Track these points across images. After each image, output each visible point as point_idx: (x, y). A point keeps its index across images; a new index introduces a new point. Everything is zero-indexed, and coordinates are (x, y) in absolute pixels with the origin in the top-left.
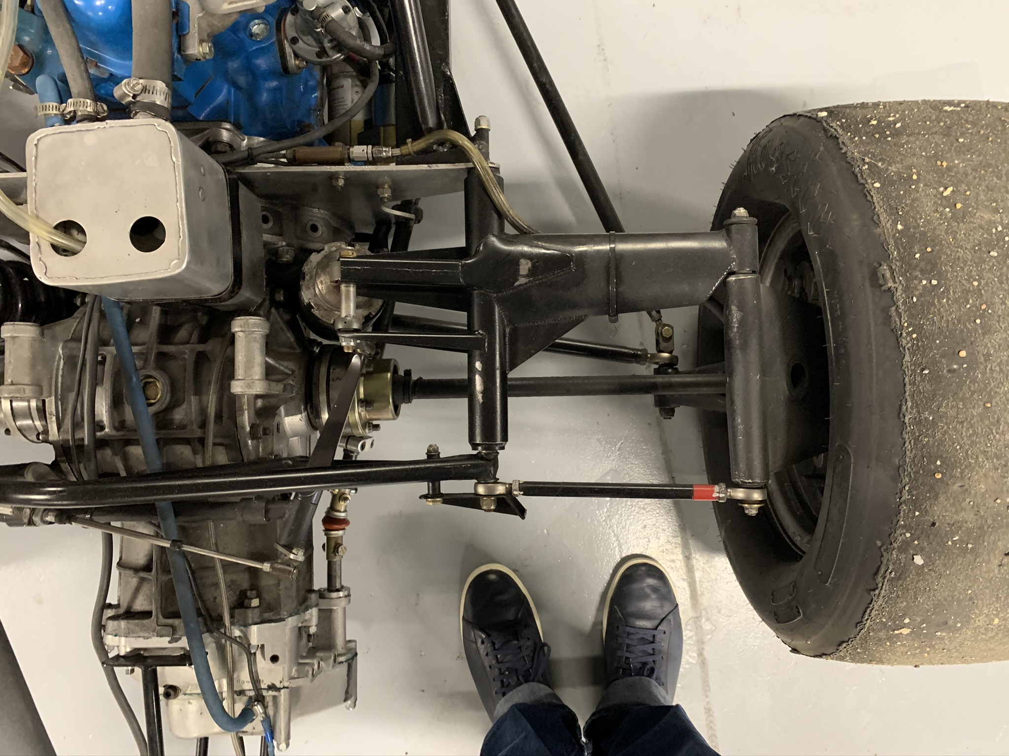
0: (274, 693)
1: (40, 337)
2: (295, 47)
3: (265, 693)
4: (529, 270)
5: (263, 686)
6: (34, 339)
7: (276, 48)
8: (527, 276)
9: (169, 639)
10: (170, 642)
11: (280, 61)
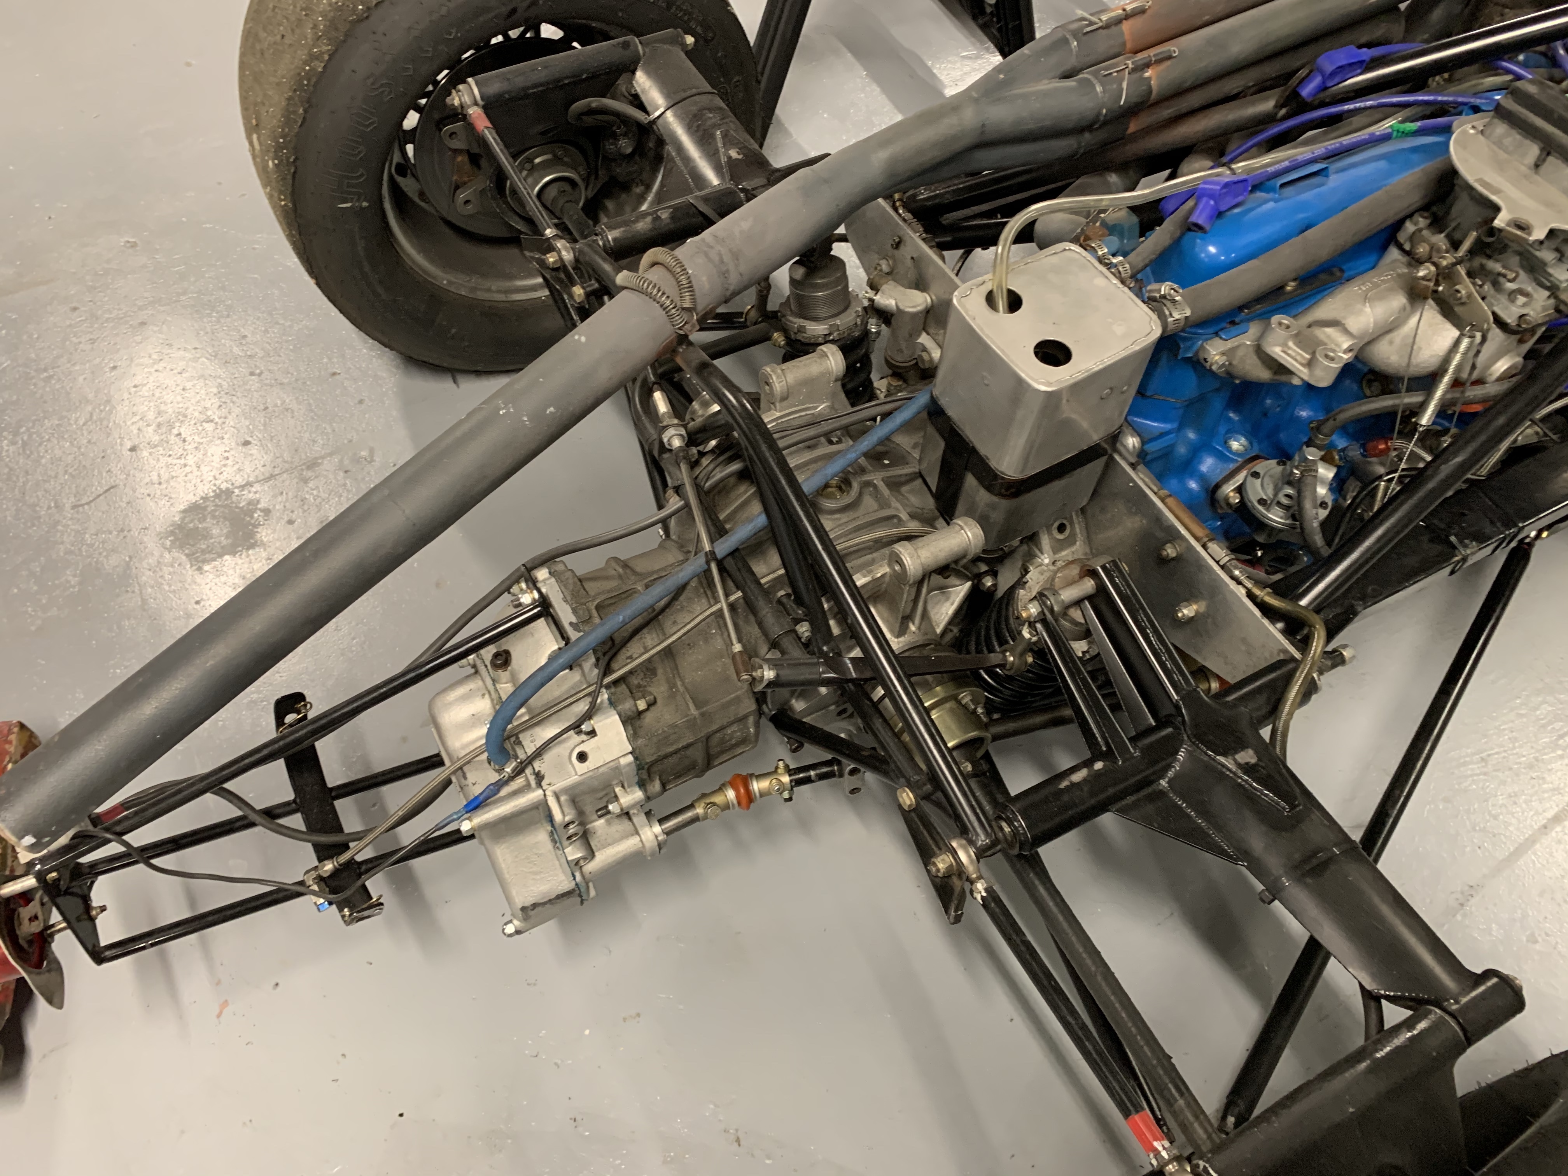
0: (533, 783)
1: (833, 379)
2: (1250, 478)
3: (528, 771)
4: (1247, 764)
5: (537, 765)
6: (830, 373)
7: (1232, 466)
8: (1239, 765)
9: (574, 620)
10: (571, 624)
11: (1221, 477)
